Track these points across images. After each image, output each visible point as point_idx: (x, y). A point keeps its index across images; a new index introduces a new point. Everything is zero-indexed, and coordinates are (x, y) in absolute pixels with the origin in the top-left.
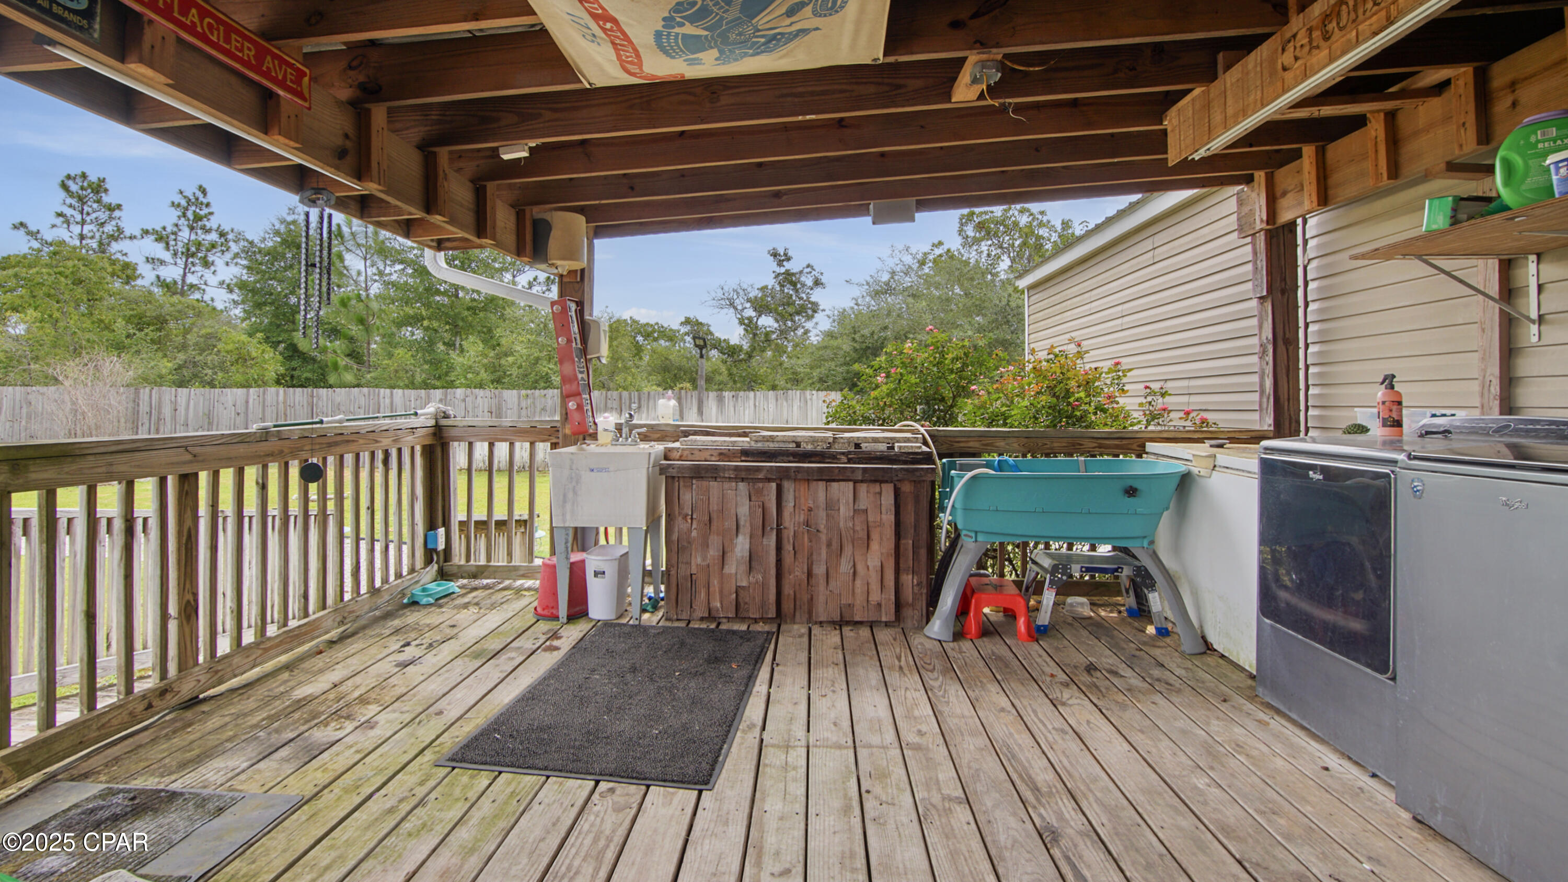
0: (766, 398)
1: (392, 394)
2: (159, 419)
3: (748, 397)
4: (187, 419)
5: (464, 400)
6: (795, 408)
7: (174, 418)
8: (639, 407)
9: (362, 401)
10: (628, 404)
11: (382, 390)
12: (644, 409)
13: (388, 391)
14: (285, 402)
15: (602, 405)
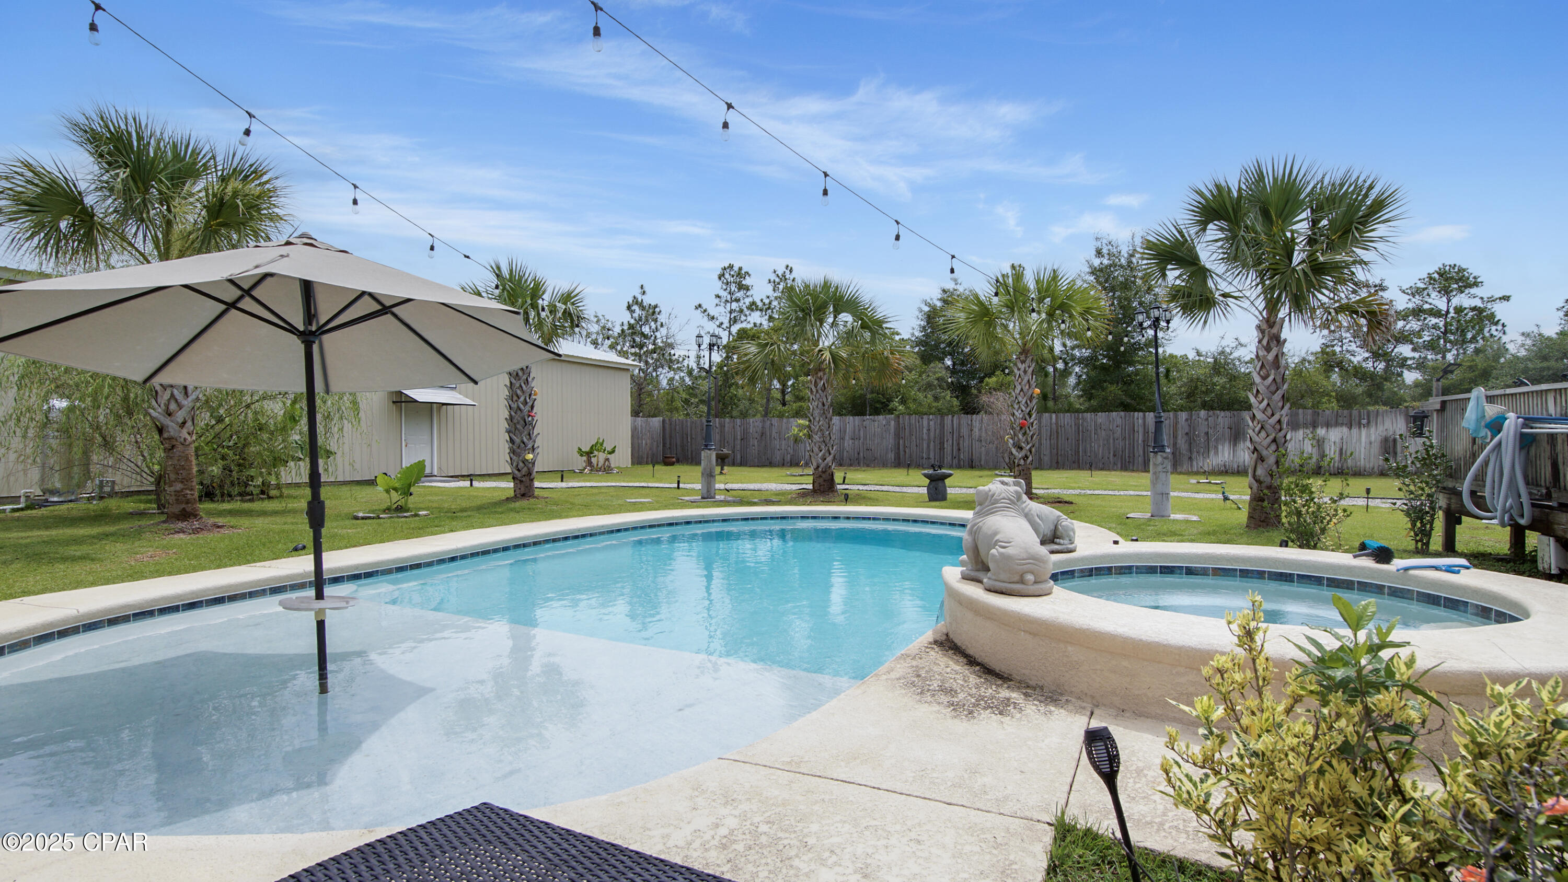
1: (1144, 416)
2: (960, 437)
4: (980, 436)
5: (1207, 419)
7: (970, 435)
8: (1369, 422)
9: (1119, 421)
10: (1357, 419)
11: (1136, 414)
12: (1373, 424)
13: (1141, 414)
14: (1057, 424)
15: (1333, 421)
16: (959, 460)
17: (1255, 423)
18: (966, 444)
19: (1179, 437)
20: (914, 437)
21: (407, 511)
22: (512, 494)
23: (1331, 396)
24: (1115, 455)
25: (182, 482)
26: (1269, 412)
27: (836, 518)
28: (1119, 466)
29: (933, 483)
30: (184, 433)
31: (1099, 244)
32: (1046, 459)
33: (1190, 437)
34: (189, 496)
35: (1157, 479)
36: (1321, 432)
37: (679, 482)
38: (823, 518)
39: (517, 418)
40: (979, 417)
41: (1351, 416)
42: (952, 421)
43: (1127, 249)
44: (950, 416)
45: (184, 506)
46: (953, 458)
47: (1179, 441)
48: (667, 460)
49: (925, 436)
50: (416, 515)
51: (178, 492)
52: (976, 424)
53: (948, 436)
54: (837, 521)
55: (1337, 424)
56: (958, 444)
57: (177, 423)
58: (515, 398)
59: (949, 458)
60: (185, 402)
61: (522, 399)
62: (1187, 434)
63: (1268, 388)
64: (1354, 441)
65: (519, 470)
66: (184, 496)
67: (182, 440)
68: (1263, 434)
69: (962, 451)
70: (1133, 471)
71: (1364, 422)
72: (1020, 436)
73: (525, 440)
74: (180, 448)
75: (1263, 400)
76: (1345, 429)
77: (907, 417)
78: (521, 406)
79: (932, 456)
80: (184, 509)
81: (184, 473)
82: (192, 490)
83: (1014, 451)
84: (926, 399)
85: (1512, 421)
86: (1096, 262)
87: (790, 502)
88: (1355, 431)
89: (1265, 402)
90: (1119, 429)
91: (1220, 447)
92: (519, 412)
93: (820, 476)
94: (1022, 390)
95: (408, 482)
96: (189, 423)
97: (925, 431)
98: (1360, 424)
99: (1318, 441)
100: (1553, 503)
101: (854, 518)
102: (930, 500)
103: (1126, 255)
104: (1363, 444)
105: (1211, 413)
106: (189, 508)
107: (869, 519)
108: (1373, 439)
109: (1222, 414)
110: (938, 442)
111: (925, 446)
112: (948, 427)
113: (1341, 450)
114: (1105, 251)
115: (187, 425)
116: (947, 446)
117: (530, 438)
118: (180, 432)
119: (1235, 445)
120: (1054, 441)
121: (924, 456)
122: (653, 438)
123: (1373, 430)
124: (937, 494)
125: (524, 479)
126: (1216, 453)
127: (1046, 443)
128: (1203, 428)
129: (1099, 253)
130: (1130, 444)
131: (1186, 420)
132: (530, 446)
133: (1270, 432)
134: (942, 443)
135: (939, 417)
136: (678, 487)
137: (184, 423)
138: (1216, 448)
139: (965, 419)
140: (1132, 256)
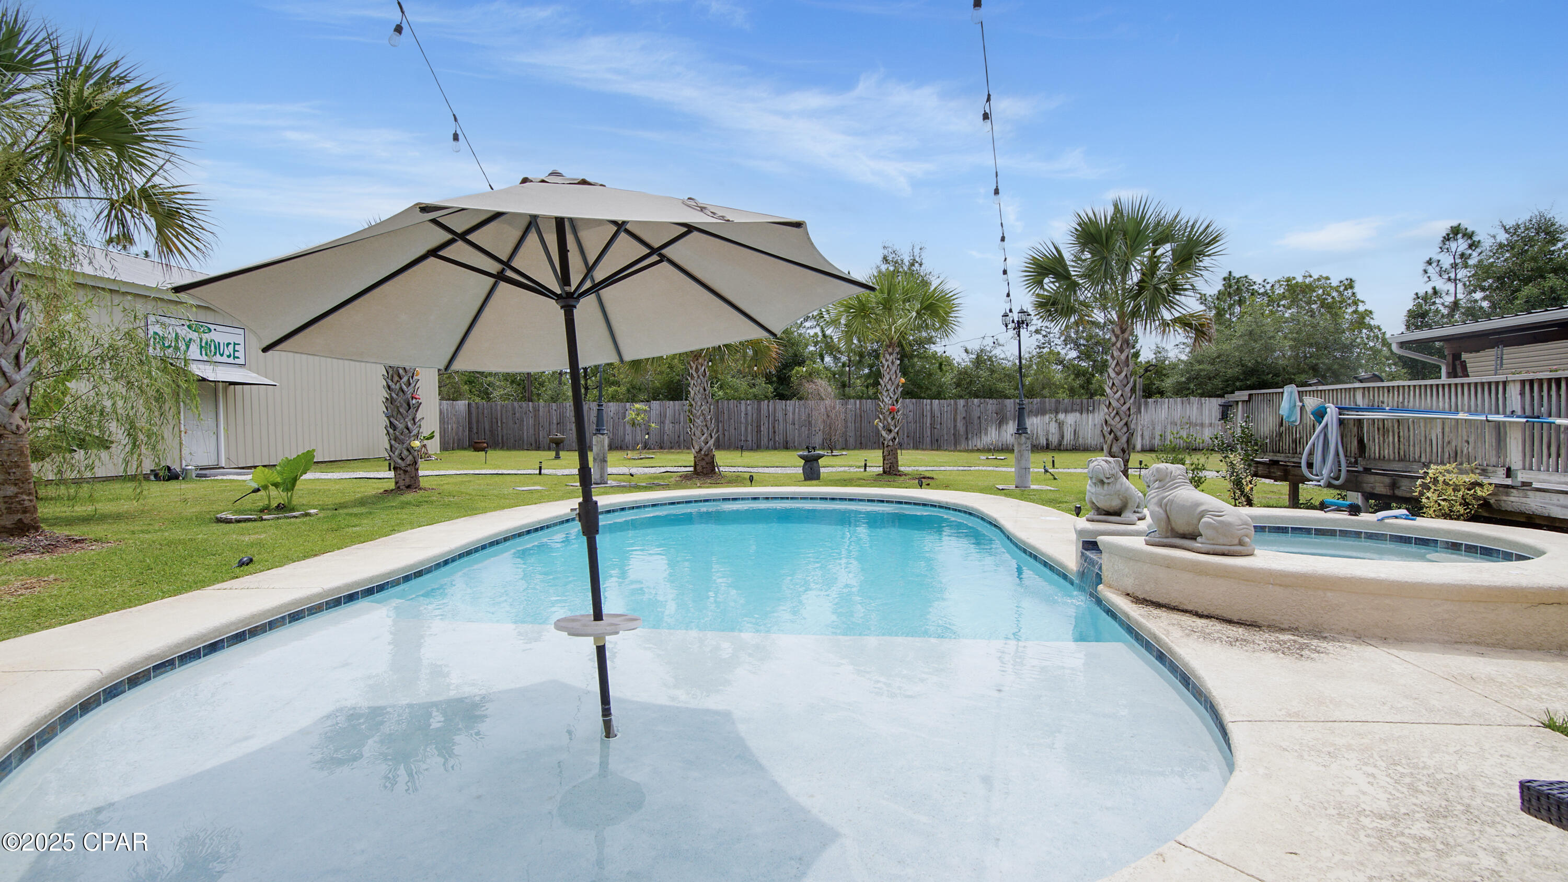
0: (1176, 403)
1: (931, 402)
2: (775, 421)
3: (1164, 402)
4: (794, 419)
5: (979, 406)
6: (1195, 408)
7: (785, 421)
8: (1094, 409)
9: (911, 407)
12: (1096, 410)
13: (929, 401)
15: (1070, 408)
16: (775, 442)
17: (1111, 410)
18: (781, 427)
19: (958, 421)
20: (732, 421)
21: (293, 510)
22: (392, 485)
23: (1064, 388)
24: (908, 437)
25: (16, 485)
26: (1122, 401)
27: (755, 499)
28: (912, 445)
29: (809, 464)
30: (16, 419)
31: (886, 252)
32: (851, 441)
33: (968, 421)
34: (27, 503)
35: (1021, 456)
36: (1061, 416)
37: (540, 468)
38: (743, 499)
39: (400, 400)
40: (792, 402)
41: (1082, 403)
42: (768, 406)
43: (909, 259)
44: (766, 402)
45: (19, 516)
46: (769, 440)
47: (958, 424)
48: (477, 445)
49: (743, 420)
50: (307, 515)
51: (10, 497)
52: (790, 409)
53: (764, 420)
54: (757, 501)
55: (1072, 411)
56: (774, 427)
57: (6, 405)
58: (396, 378)
59: (766, 440)
60: (16, 377)
61: (405, 379)
62: (964, 418)
63: (1121, 381)
64: (1084, 423)
65: (402, 459)
66: (19, 502)
67: (14, 428)
68: (1117, 419)
69: (777, 433)
70: (923, 449)
71: (1091, 408)
72: (889, 420)
73: (410, 425)
74: (11, 438)
75: (1117, 391)
76: (1078, 414)
77: (726, 402)
78: (404, 387)
79: (749, 438)
80: (20, 520)
81: (19, 472)
82: (30, 494)
83: (884, 433)
84: (742, 384)
85: (1332, 411)
86: (884, 267)
87: (677, 486)
88: (1084, 415)
89: (1119, 393)
90: (911, 414)
91: (989, 429)
92: (401, 394)
93: (703, 459)
94: (890, 379)
95: (293, 475)
96: (23, 405)
97: (743, 415)
98: (1088, 410)
99: (1059, 423)
100: (1360, 469)
101: (772, 498)
102: (805, 480)
103: (907, 264)
104: (1090, 427)
105: (982, 400)
106: (27, 518)
107: (787, 498)
108: (1096, 422)
109: (991, 401)
110: (755, 425)
111: (743, 429)
112: (764, 412)
113: (1075, 431)
114: (890, 258)
115: (19, 407)
116: (764, 429)
117: (415, 423)
118: (10, 416)
119: (1000, 427)
120: (858, 425)
121: (743, 438)
122: (458, 423)
123: (1096, 415)
124: (811, 473)
125: (408, 469)
126: (986, 434)
127: (851, 426)
128: (976, 414)
129: (885, 259)
130: (920, 427)
131: (964, 406)
132: (415, 432)
133: (1123, 417)
134: (759, 427)
135: (756, 402)
136: (540, 473)
137: (16, 405)
138: (986, 429)
139: (780, 404)
140: (913, 265)
